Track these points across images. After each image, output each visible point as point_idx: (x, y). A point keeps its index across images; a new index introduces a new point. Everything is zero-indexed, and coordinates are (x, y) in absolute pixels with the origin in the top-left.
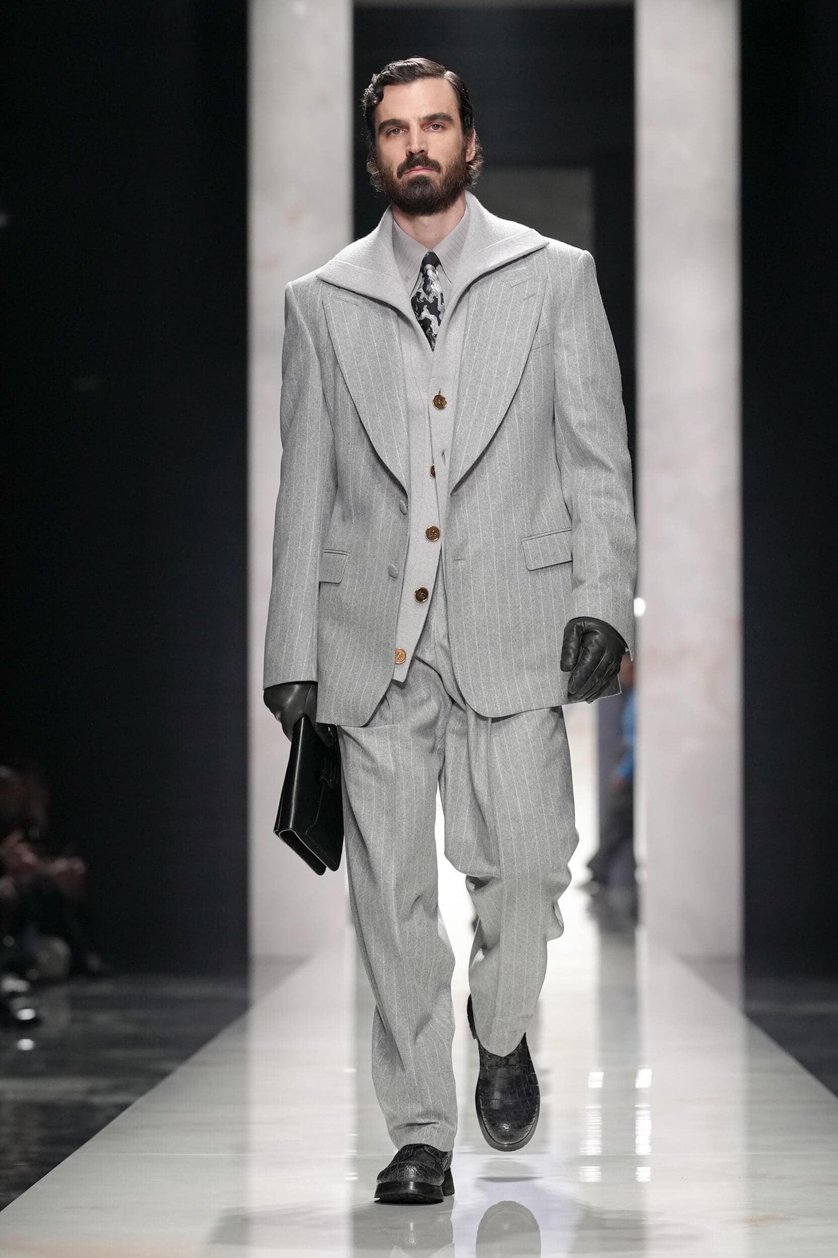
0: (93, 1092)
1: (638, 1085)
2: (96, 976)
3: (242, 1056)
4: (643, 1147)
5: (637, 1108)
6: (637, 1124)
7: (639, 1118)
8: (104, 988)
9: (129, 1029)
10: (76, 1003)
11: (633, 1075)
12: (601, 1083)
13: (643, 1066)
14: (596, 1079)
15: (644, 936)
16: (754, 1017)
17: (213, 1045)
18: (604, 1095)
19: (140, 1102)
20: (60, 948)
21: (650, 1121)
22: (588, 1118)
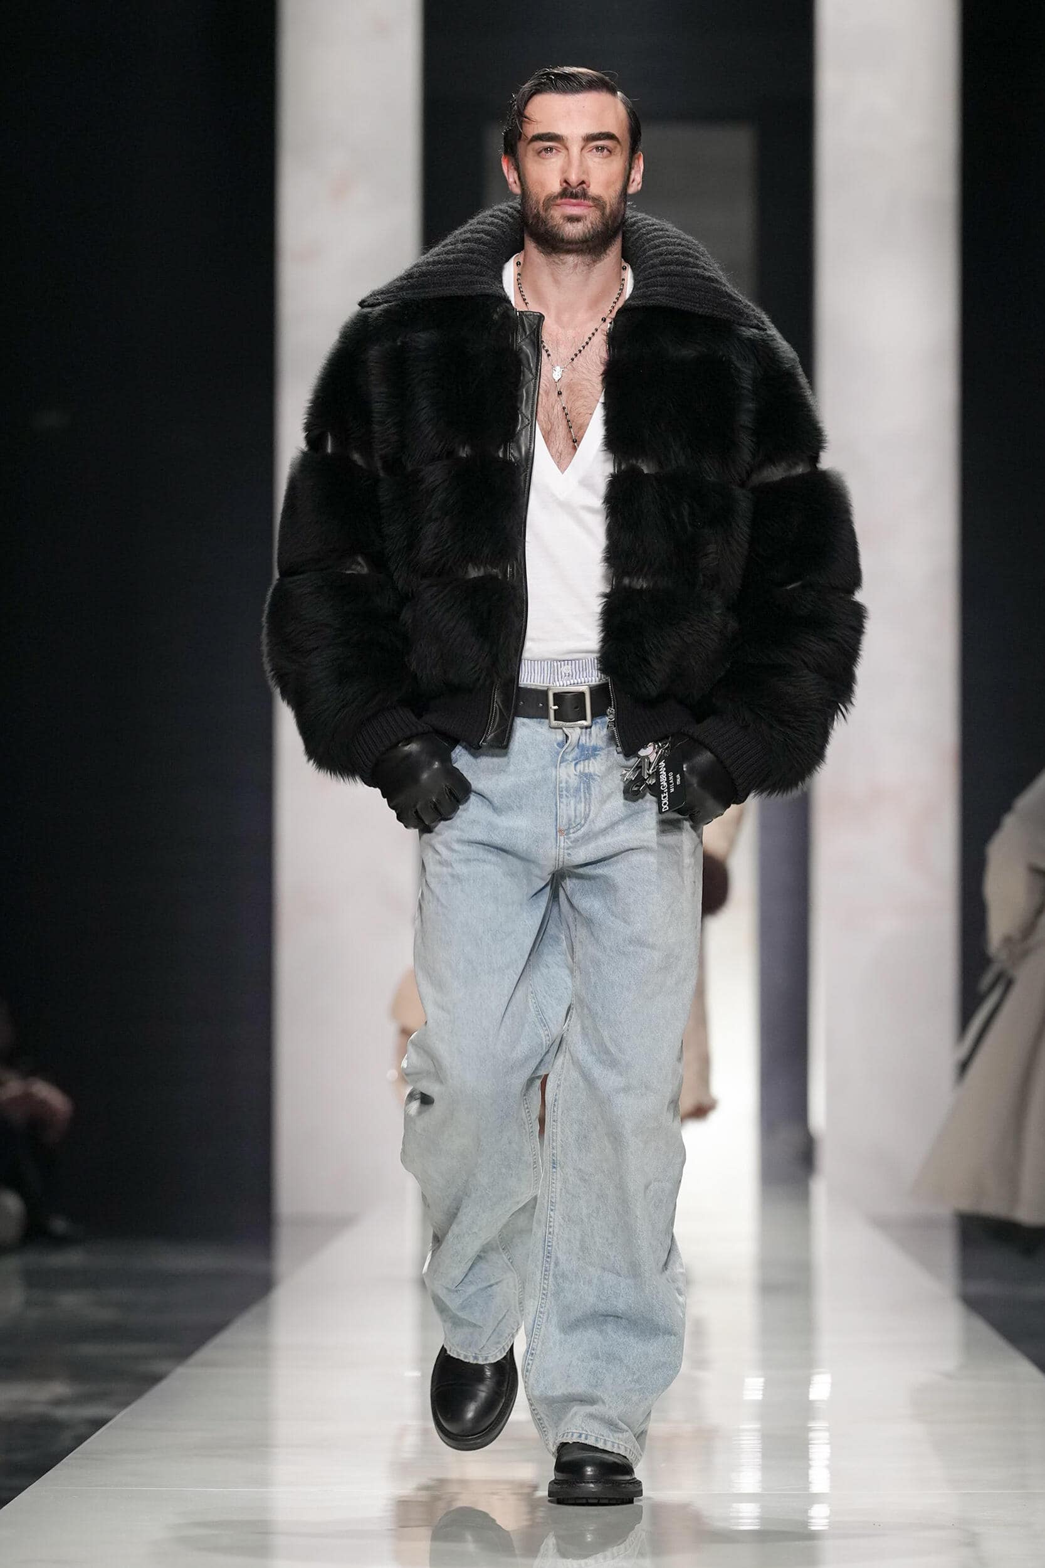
0: (59, 1402)
1: (812, 1397)
2: (60, 1242)
3: (263, 1354)
5: (809, 1427)
6: (810, 1451)
7: (812, 1442)
8: (73, 1258)
9: (107, 1315)
10: (34, 1279)
11: (807, 1383)
12: (761, 1392)
13: (819, 1369)
14: (754, 1388)
15: (820, 1188)
16: (973, 1303)
17: (225, 1337)
18: (765, 1410)
19: (122, 1417)
20: (12, 1203)
21: (828, 1446)
22: (742, 1442)
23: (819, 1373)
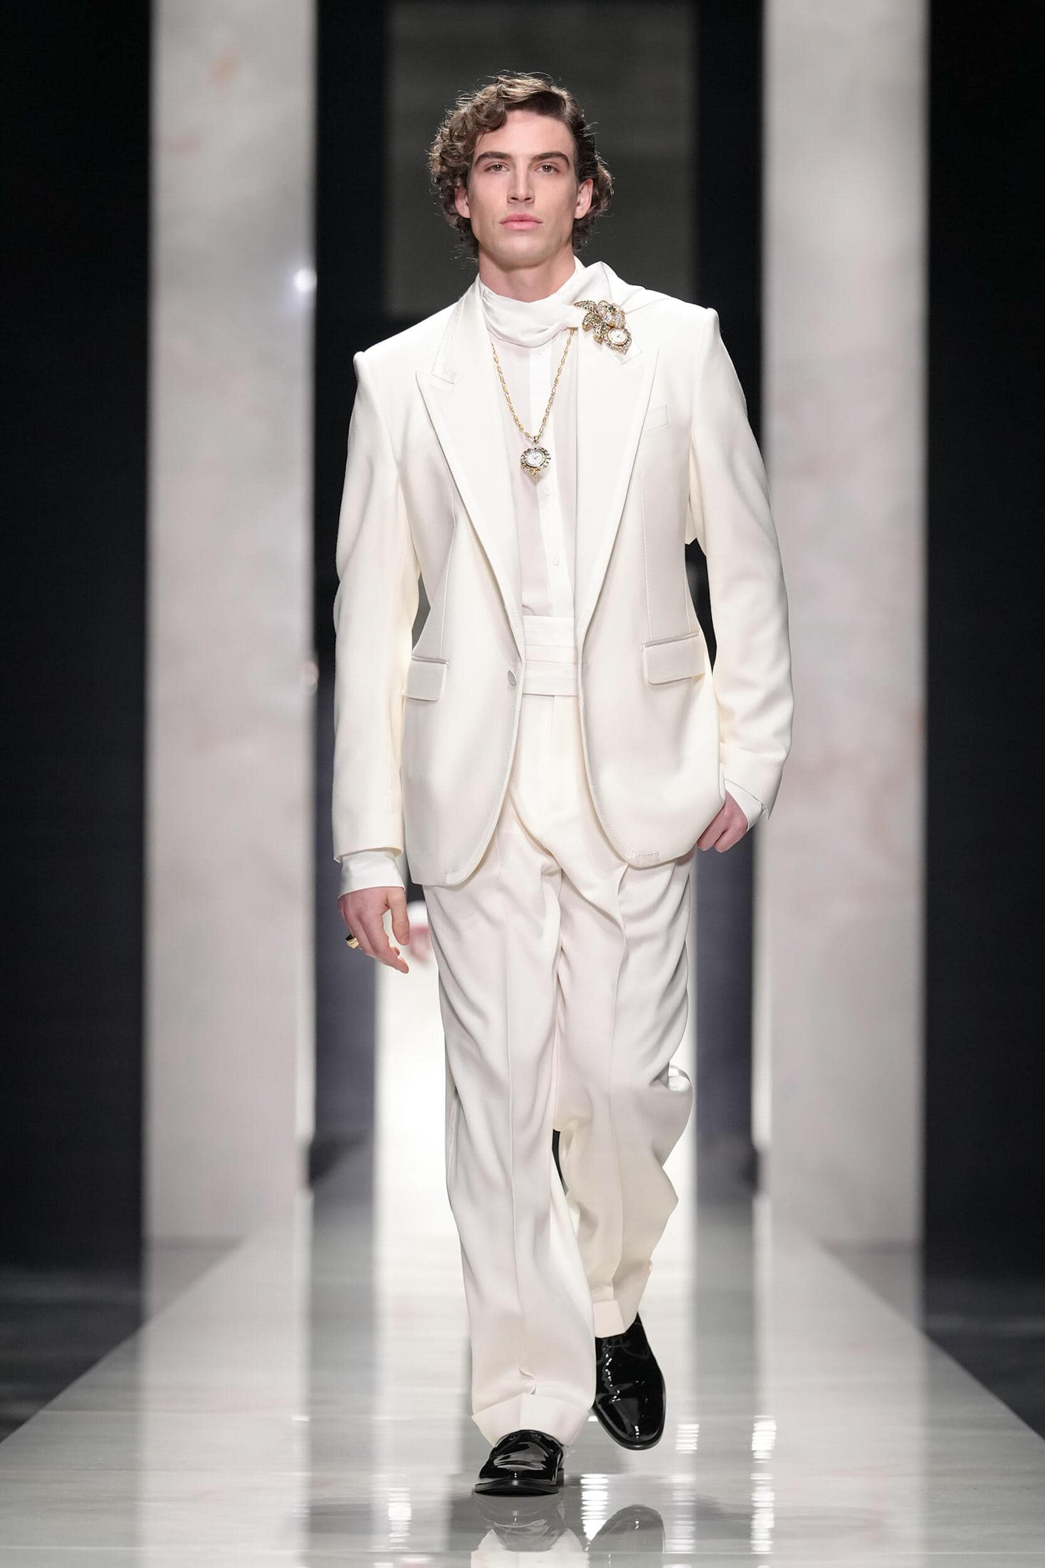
3: (131, 1394)
4: (763, 1539)
5: (752, 1481)
12: (696, 1440)
13: (763, 1416)
15: (765, 1209)
16: (940, 1338)
18: (698, 1461)
23: (762, 1420)
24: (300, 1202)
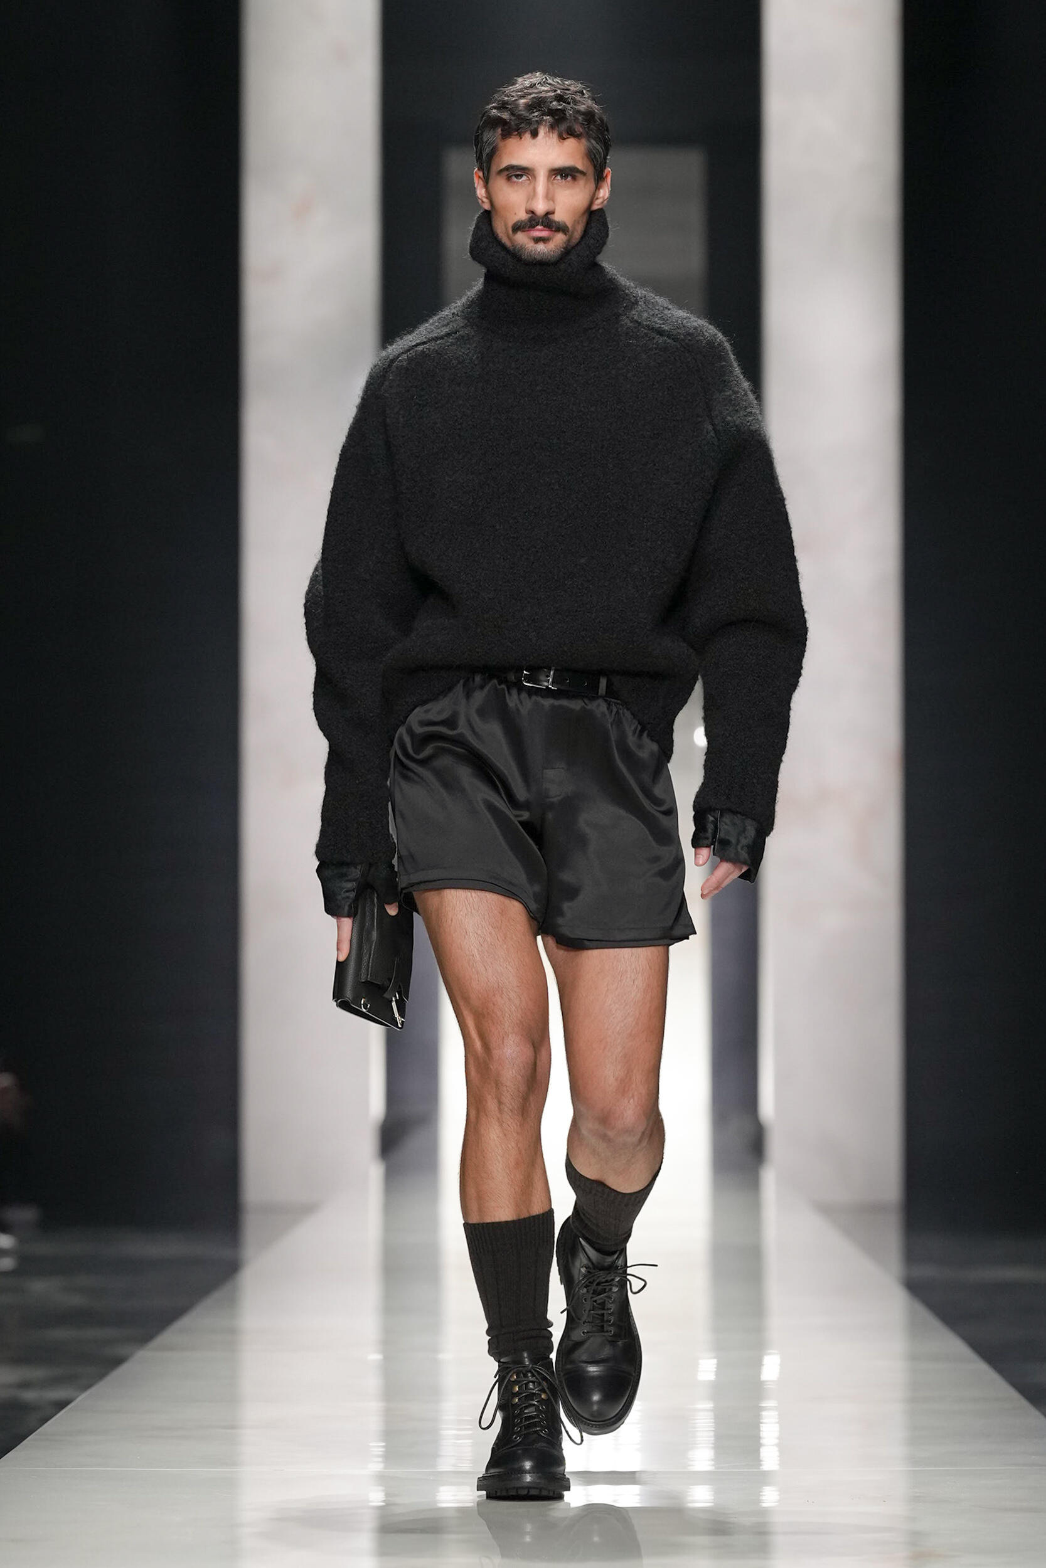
0: (24, 1385)
3: (228, 1336)
4: (770, 1459)
5: (760, 1407)
6: (761, 1428)
7: (764, 1421)
9: (76, 1301)
11: (758, 1364)
12: (714, 1373)
13: (771, 1351)
14: (707, 1369)
15: (770, 1178)
18: (718, 1390)
21: (777, 1425)
22: (697, 1421)
23: (770, 1354)
24: (375, 1171)
